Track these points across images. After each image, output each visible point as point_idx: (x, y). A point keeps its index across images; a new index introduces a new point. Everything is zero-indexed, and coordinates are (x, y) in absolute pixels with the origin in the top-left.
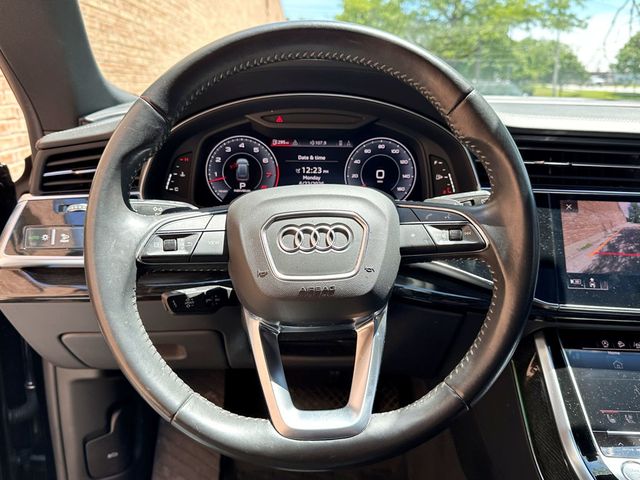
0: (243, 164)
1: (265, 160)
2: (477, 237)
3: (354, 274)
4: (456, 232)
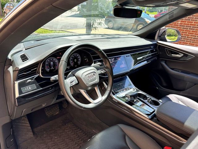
0: (52, 63)
1: (56, 62)
2: (106, 70)
3: (96, 80)
4: (104, 71)
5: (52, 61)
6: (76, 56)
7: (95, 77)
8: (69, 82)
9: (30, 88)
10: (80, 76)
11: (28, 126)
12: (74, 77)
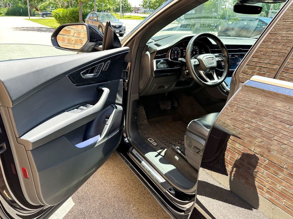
0: (176, 52)
1: (179, 51)
2: (223, 59)
3: (215, 64)
4: (221, 59)
5: (176, 50)
6: (195, 49)
7: (213, 61)
8: (193, 62)
9: (163, 66)
10: (202, 59)
11: (144, 115)
12: (196, 59)
